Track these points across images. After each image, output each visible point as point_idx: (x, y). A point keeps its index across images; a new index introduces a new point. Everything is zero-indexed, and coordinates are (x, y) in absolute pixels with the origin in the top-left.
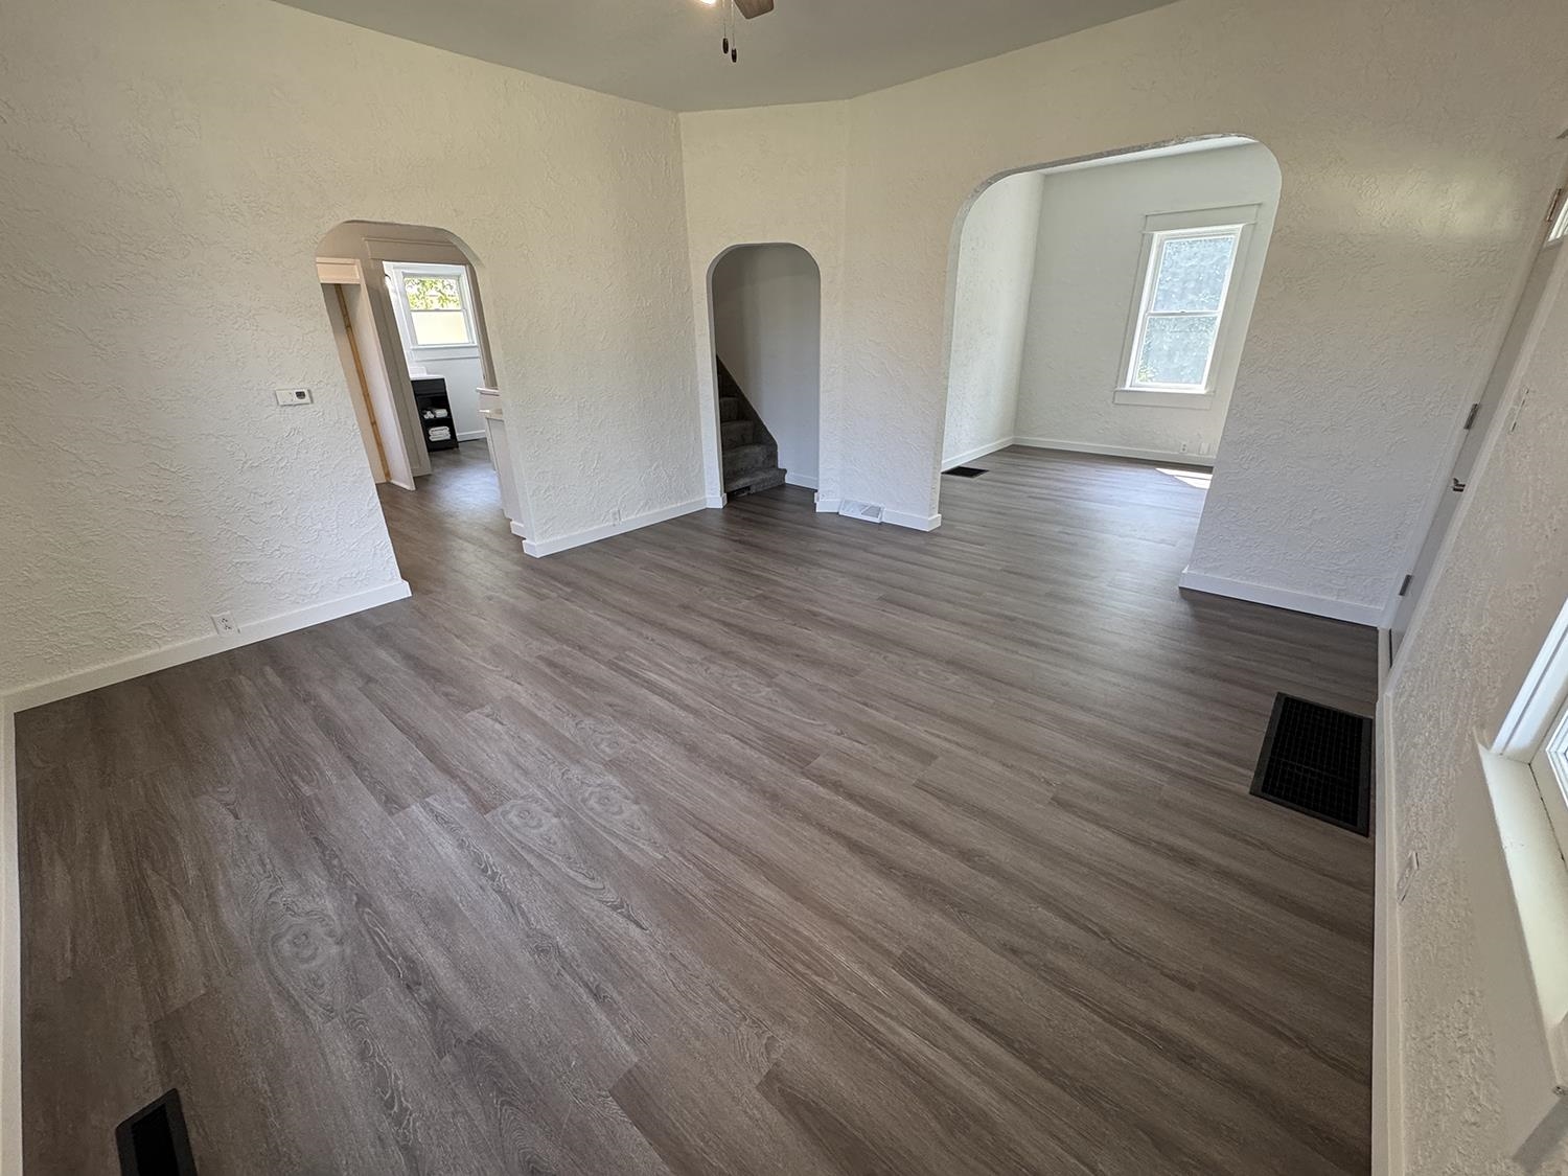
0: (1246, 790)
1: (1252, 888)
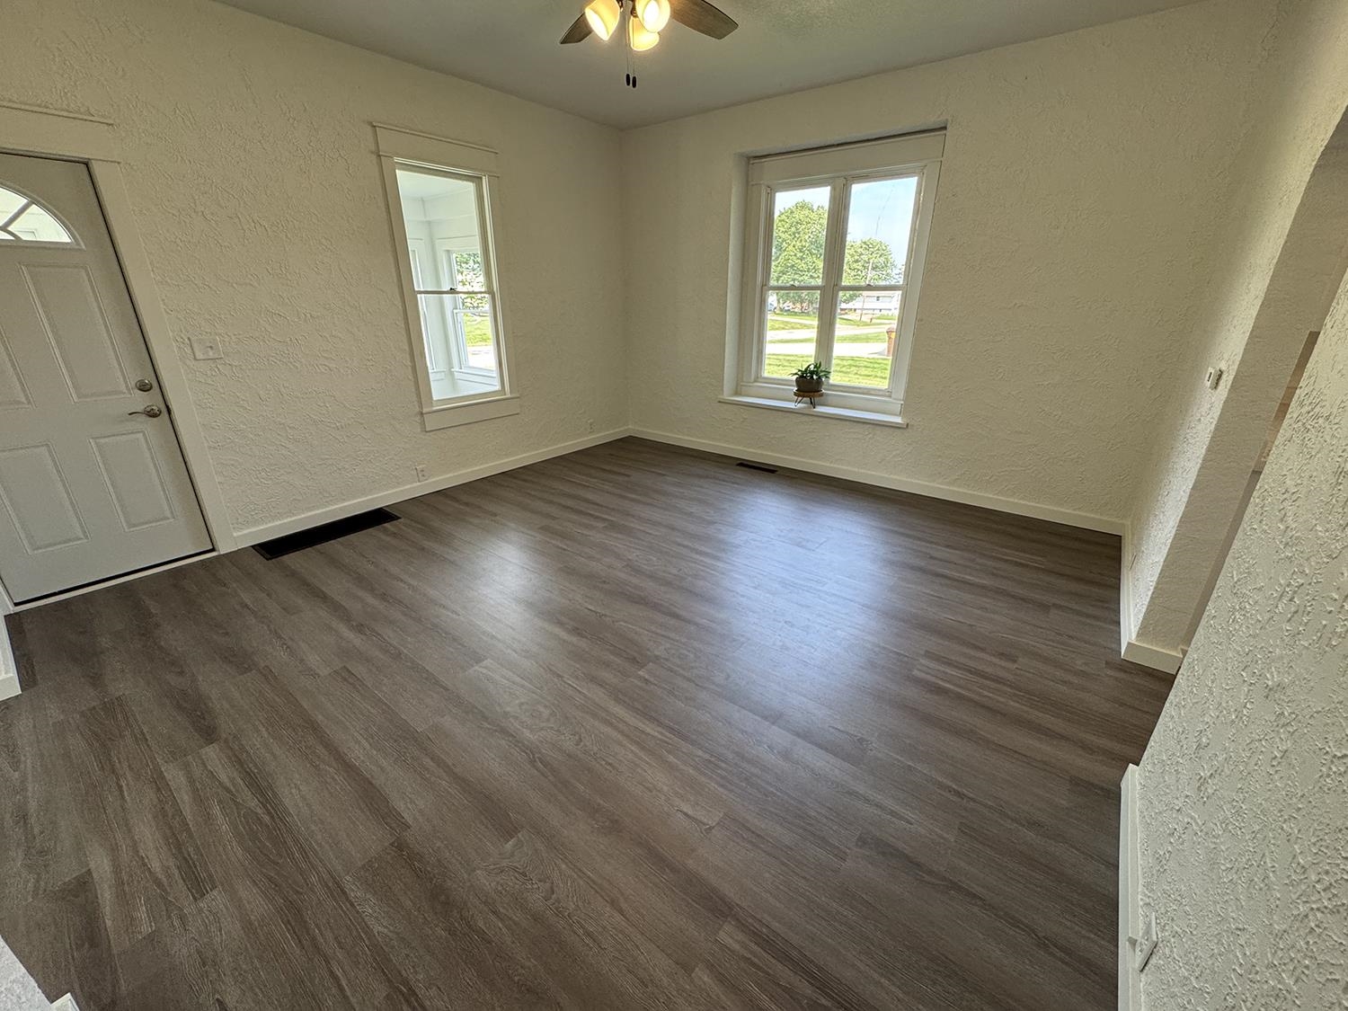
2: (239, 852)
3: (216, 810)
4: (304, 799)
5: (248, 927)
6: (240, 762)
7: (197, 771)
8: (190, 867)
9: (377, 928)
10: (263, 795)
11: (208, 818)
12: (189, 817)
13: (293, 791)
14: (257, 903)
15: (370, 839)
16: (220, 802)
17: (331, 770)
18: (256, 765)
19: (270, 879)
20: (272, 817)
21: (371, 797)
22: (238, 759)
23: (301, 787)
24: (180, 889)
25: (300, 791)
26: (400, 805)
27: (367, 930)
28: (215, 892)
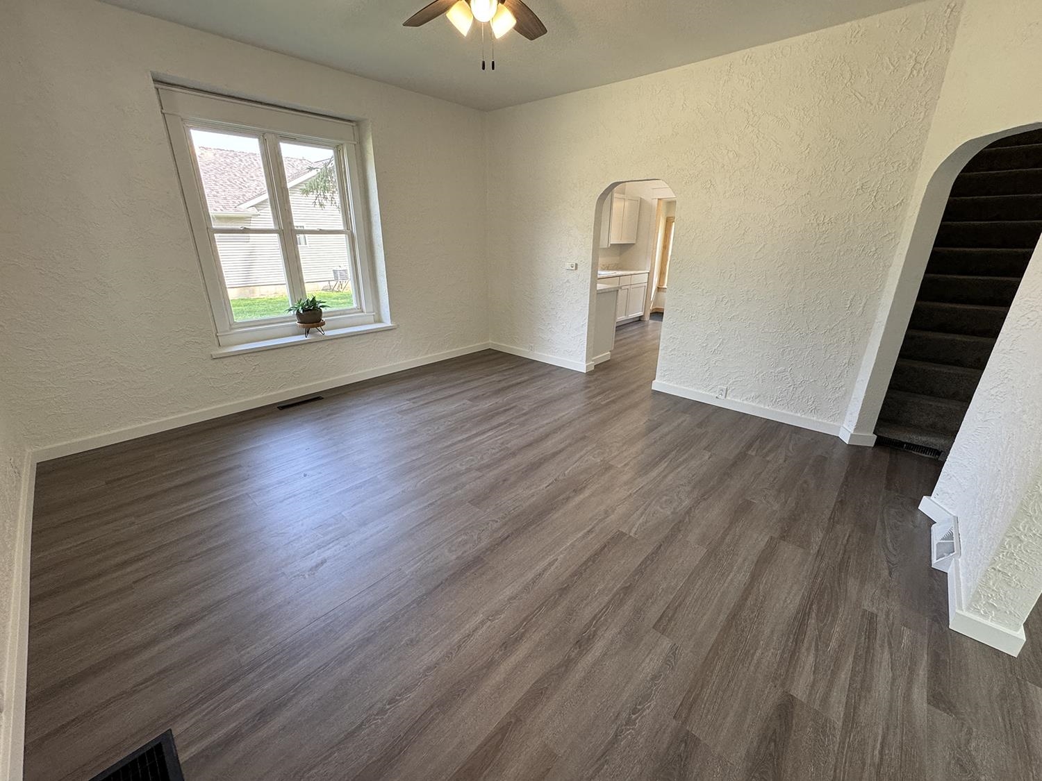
0: (177, 730)
1: (127, 654)
2: (841, 610)
3: (833, 644)
4: (789, 593)
5: (863, 583)
6: (793, 653)
7: (821, 687)
8: (869, 632)
9: (821, 535)
10: (804, 620)
11: (841, 645)
12: (851, 659)
13: (789, 602)
14: (852, 585)
15: (789, 553)
16: (827, 646)
17: (761, 587)
18: (787, 641)
19: (839, 584)
20: (812, 605)
21: (766, 559)
22: (791, 658)
23: (784, 599)
24: (881, 629)
25: (786, 598)
26: (762, 544)
27: (824, 538)
28: (866, 608)
